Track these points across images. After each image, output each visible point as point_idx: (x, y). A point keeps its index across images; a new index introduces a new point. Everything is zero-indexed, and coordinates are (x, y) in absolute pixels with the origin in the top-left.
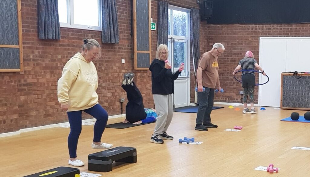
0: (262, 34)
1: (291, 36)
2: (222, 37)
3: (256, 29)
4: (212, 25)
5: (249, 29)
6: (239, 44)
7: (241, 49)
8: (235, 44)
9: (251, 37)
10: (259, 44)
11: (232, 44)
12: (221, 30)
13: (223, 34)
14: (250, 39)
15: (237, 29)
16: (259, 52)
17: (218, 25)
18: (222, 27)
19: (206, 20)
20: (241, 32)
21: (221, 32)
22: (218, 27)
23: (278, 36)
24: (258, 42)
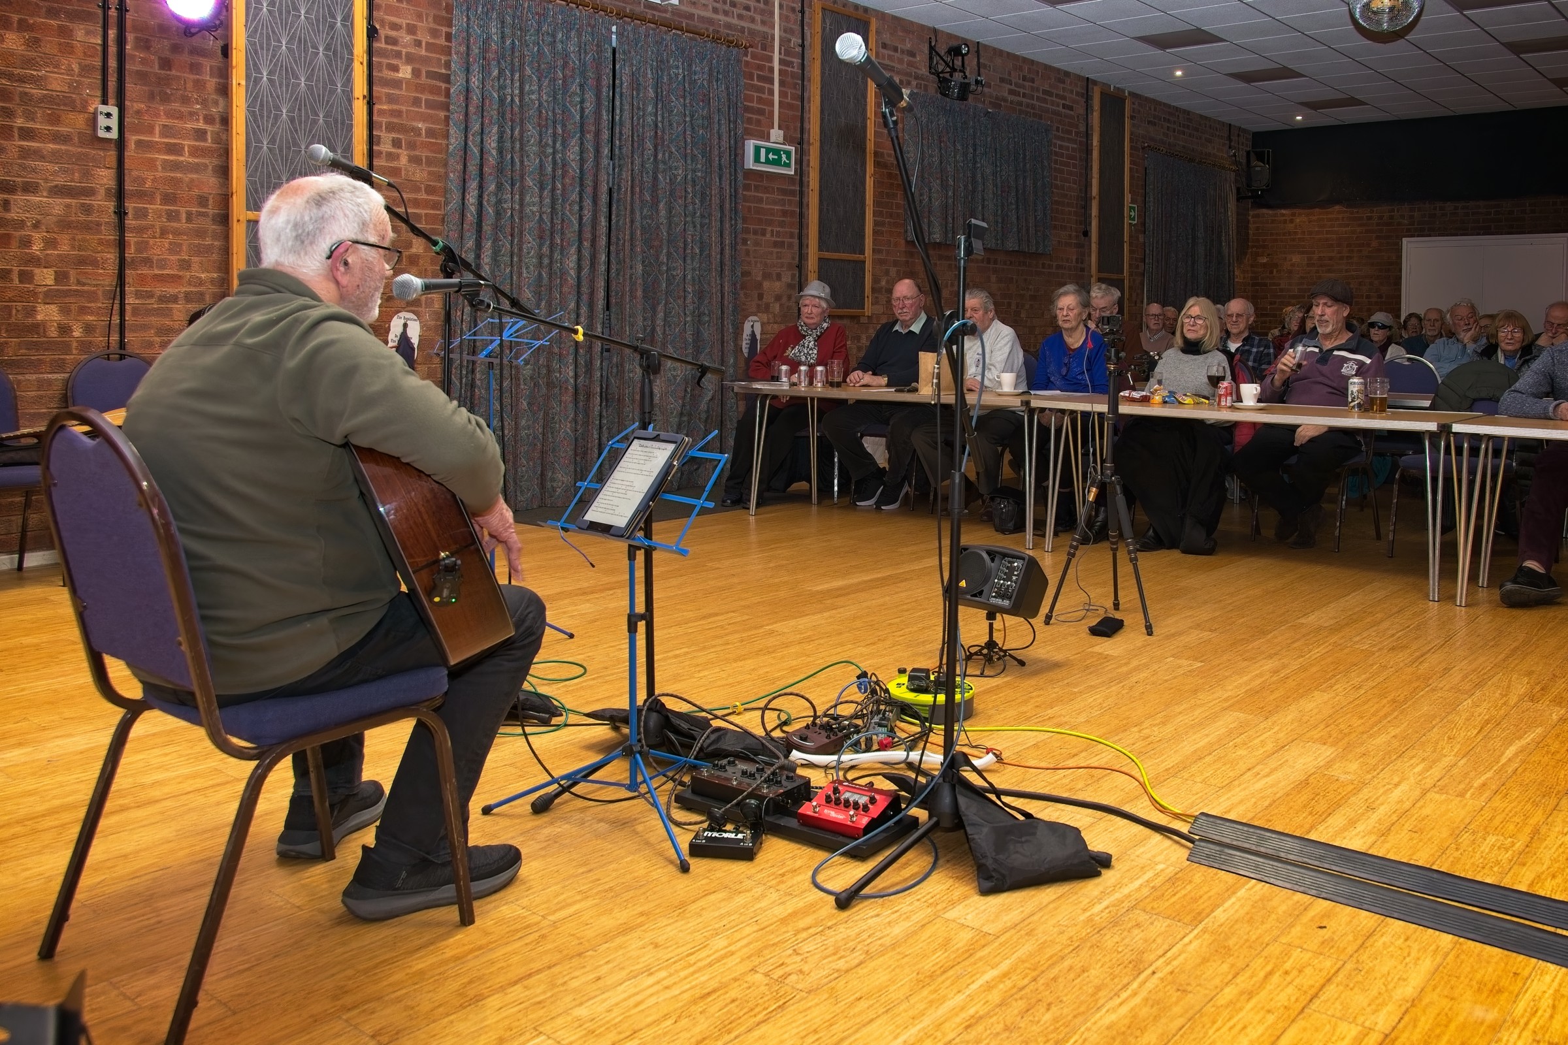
0: (1408, 230)
1: (1497, 234)
2: (1294, 240)
3: (1392, 217)
4: (1265, 211)
5: (1370, 218)
6: (1341, 258)
7: (1347, 271)
8: (1331, 259)
9: (1378, 237)
10: (1400, 257)
11: (1320, 259)
12: (1292, 221)
13: (1296, 233)
14: (1375, 244)
15: (1337, 219)
16: (1398, 279)
17: (1283, 211)
18: (1293, 215)
19: (1250, 197)
20: (1347, 225)
21: (1290, 227)
22: (1283, 215)
23: (1456, 235)
24: (1399, 250)
